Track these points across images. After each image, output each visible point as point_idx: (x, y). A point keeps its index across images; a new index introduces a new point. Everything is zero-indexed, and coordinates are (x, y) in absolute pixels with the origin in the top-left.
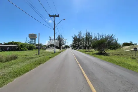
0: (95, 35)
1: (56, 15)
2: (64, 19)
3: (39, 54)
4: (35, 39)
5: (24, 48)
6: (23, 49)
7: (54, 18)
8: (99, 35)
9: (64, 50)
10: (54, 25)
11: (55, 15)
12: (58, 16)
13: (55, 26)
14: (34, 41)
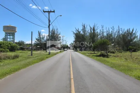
0: (108, 29)
1: (52, 11)
2: (61, 16)
3: (32, 55)
4: (13, 35)
5: (5, 49)
6: (3, 50)
7: (49, 14)
8: (113, 30)
9: (60, 52)
10: (49, 22)
11: (50, 11)
12: (54, 12)
13: (50, 24)
14: (11, 37)
